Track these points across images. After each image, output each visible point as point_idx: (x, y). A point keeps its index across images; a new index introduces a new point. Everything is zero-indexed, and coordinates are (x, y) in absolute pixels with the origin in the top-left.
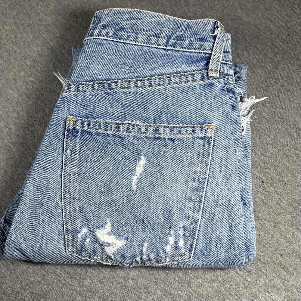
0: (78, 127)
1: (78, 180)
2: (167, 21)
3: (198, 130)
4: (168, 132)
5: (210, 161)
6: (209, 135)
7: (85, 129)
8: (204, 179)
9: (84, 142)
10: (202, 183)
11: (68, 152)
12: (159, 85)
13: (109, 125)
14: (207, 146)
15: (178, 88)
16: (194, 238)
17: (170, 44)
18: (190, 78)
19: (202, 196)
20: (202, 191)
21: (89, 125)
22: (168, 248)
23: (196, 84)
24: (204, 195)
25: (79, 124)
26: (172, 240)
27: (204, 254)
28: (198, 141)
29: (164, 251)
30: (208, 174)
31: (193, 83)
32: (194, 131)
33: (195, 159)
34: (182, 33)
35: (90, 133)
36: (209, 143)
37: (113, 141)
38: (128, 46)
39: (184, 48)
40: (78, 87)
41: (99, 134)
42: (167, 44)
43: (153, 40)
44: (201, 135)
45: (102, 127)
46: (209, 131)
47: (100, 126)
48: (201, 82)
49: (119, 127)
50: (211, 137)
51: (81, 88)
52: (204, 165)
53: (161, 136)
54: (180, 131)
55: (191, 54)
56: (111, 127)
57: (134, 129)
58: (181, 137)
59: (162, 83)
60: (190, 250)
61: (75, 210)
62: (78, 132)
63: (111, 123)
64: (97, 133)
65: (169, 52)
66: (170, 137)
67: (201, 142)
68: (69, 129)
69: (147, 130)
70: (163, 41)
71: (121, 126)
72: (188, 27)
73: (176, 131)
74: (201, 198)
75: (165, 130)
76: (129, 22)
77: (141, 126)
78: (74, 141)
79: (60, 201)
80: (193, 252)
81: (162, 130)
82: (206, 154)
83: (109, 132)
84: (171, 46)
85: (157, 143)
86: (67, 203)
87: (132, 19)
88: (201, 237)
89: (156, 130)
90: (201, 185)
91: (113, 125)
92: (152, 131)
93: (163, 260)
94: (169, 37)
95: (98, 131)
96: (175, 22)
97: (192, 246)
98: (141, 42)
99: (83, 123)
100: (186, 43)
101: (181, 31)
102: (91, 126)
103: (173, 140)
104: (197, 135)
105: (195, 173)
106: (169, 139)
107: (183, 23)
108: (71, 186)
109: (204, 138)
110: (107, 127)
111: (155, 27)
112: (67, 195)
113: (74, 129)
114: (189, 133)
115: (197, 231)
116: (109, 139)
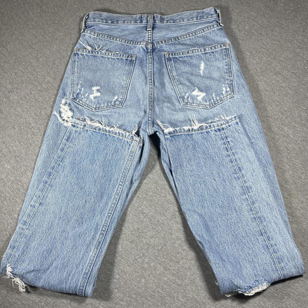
0: (171, 56)
1: (178, 77)
2: (194, 12)
3: (222, 46)
4: (210, 49)
5: (230, 57)
6: (227, 47)
7: (174, 56)
8: (230, 64)
9: (175, 62)
10: (230, 65)
11: (169, 67)
12: (200, 33)
13: (184, 52)
14: (228, 52)
15: (208, 33)
16: (233, 87)
17: (198, 19)
18: (212, 27)
19: (231, 70)
20: (231, 69)
21: (175, 54)
22: (224, 92)
23: (215, 29)
24: (232, 70)
25: (171, 55)
26: (224, 89)
27: (239, 92)
28: (224, 50)
29: (222, 94)
30: (231, 62)
31: (214, 29)
32: (221, 47)
33: (224, 57)
34: (202, 15)
35: (176, 58)
36: (228, 50)
37: (187, 59)
38: (181, 24)
39: (205, 19)
40: (165, 41)
41: (180, 57)
42: (197, 19)
43: (191, 19)
44: (224, 48)
45: (181, 54)
46: (227, 45)
47: (180, 54)
48: (217, 28)
49: (189, 52)
50: (228, 48)
51: (167, 42)
52: (229, 59)
53: (208, 52)
54: (215, 48)
55: (209, 20)
56: (185, 53)
57: (195, 51)
58: (216, 50)
59: (200, 32)
60: (233, 92)
61: (180, 89)
62: (171, 58)
63: (185, 51)
64: (179, 57)
65: (199, 22)
66: (211, 51)
67: (225, 50)
68: (167, 58)
69: (201, 50)
70: (195, 19)
71: (190, 51)
72: (203, 12)
73: (213, 48)
74: (231, 71)
75: (209, 49)
76: (178, 17)
77: (198, 49)
78: (171, 62)
79: (172, 87)
80: (234, 92)
81: (207, 49)
82: (228, 55)
83: (184, 55)
84: (199, 19)
85: (206, 55)
86: (176, 87)
87: (179, 16)
88: (235, 85)
89: (205, 50)
90: (230, 67)
91: (186, 52)
92: (203, 51)
93: (223, 99)
94: (197, 17)
95: (180, 56)
96: (197, 12)
97: (233, 90)
98: (186, 21)
99: (172, 54)
100: (205, 17)
101: (201, 14)
102: (176, 55)
103: (213, 52)
104: (223, 48)
105: (226, 62)
106: (211, 52)
107: (200, 11)
108: (176, 80)
109: (226, 49)
110: (183, 53)
111: (190, 16)
112: (175, 84)
113: (169, 57)
114: (219, 47)
115: (233, 84)
116: (185, 58)
